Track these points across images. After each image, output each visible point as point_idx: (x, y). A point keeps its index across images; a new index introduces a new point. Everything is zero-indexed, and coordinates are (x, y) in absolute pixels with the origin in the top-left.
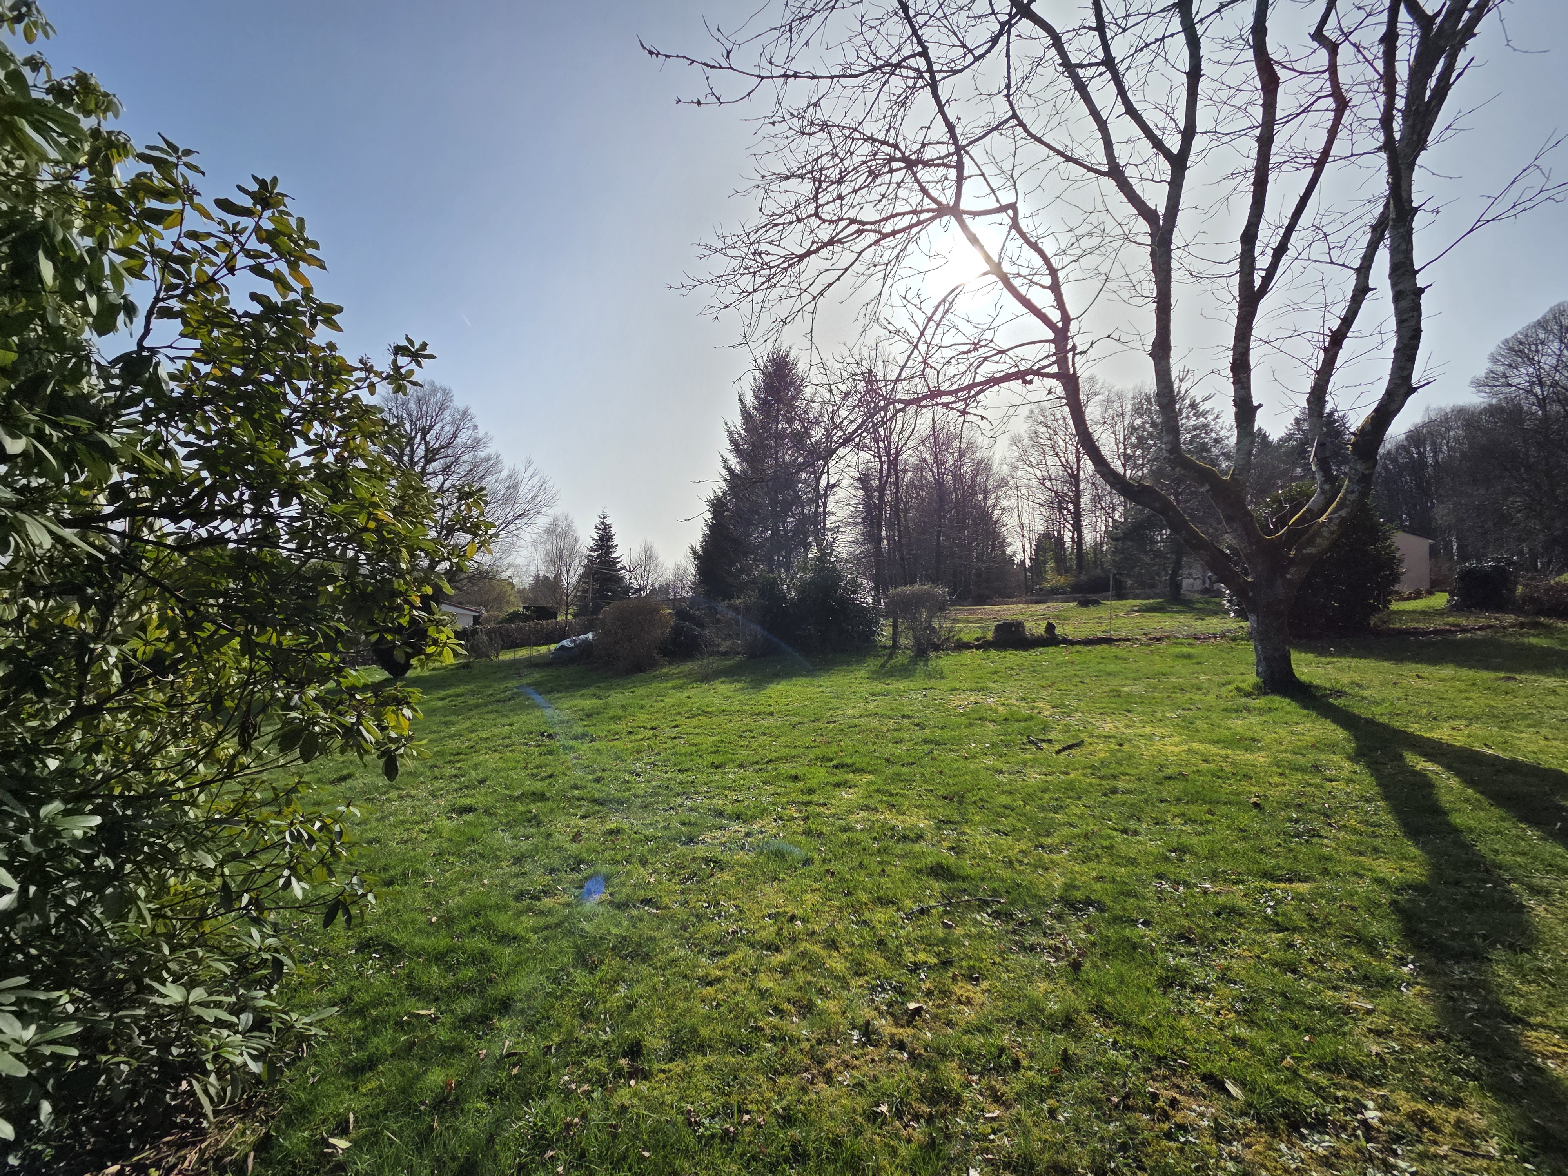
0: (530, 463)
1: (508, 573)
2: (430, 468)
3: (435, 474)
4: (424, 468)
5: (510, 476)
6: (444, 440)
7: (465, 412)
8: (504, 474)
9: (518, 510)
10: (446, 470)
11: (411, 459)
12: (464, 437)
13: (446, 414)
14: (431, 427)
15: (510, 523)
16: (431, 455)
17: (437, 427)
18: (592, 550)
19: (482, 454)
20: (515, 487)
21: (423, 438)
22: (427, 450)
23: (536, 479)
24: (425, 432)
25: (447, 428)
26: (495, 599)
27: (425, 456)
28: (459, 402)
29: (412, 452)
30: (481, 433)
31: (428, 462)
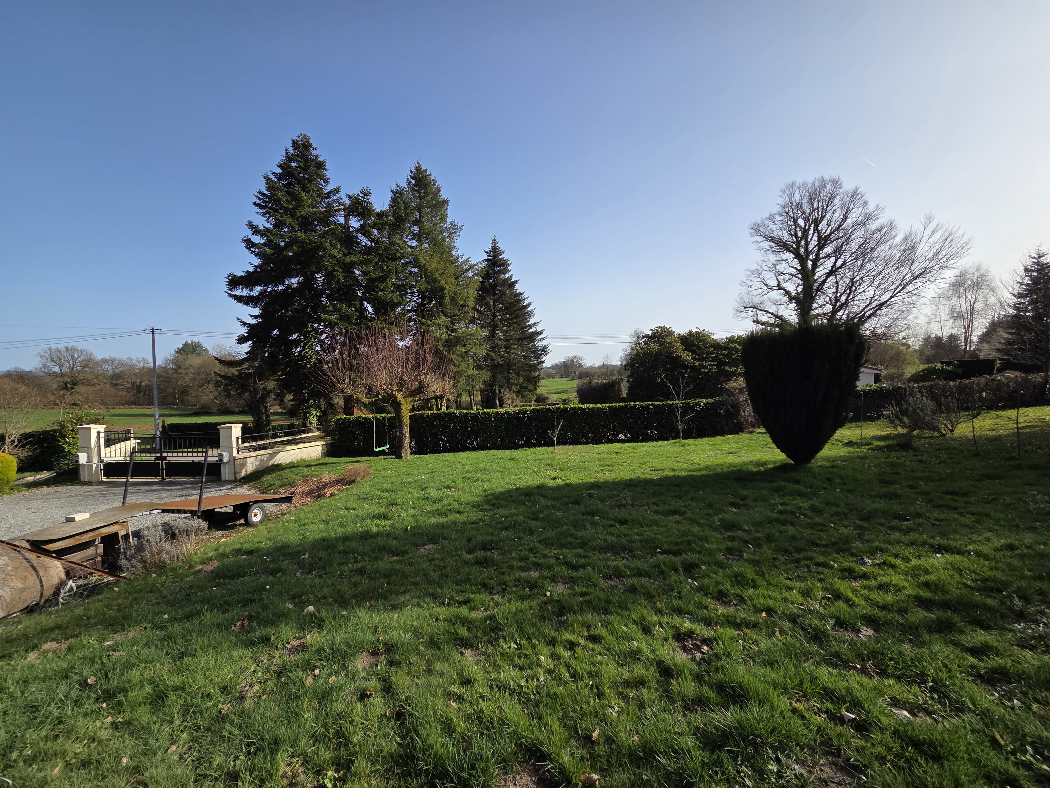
0: (930, 219)
1: (902, 335)
2: (822, 254)
3: (828, 256)
4: (817, 255)
5: (906, 239)
6: (834, 225)
7: (855, 193)
8: (898, 239)
9: (917, 268)
10: (837, 252)
11: (806, 250)
12: (855, 214)
13: (837, 201)
14: (823, 217)
15: (908, 283)
16: (823, 241)
17: (828, 216)
18: (1019, 296)
19: (873, 226)
20: (913, 248)
21: (816, 229)
22: (819, 237)
23: (937, 235)
24: (817, 222)
25: (837, 214)
26: (891, 358)
27: (818, 244)
28: (847, 186)
29: (807, 244)
30: (871, 207)
31: (821, 248)
